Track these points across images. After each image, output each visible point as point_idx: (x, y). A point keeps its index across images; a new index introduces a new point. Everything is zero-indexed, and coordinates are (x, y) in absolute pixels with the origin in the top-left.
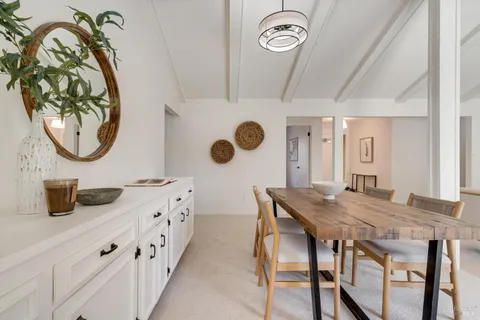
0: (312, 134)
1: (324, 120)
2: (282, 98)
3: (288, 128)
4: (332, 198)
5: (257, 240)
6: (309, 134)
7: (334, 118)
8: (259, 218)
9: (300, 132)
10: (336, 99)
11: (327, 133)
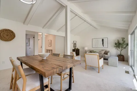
0: (35, 38)
1: (39, 33)
2: (24, 23)
3: (26, 34)
4: (45, 58)
5: (12, 81)
6: (34, 37)
7: (42, 33)
8: (13, 71)
9: (30, 37)
10: (43, 27)
11: (40, 38)
